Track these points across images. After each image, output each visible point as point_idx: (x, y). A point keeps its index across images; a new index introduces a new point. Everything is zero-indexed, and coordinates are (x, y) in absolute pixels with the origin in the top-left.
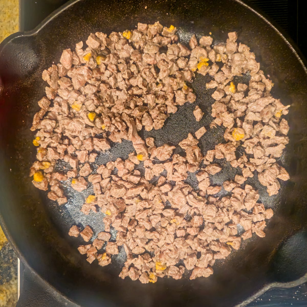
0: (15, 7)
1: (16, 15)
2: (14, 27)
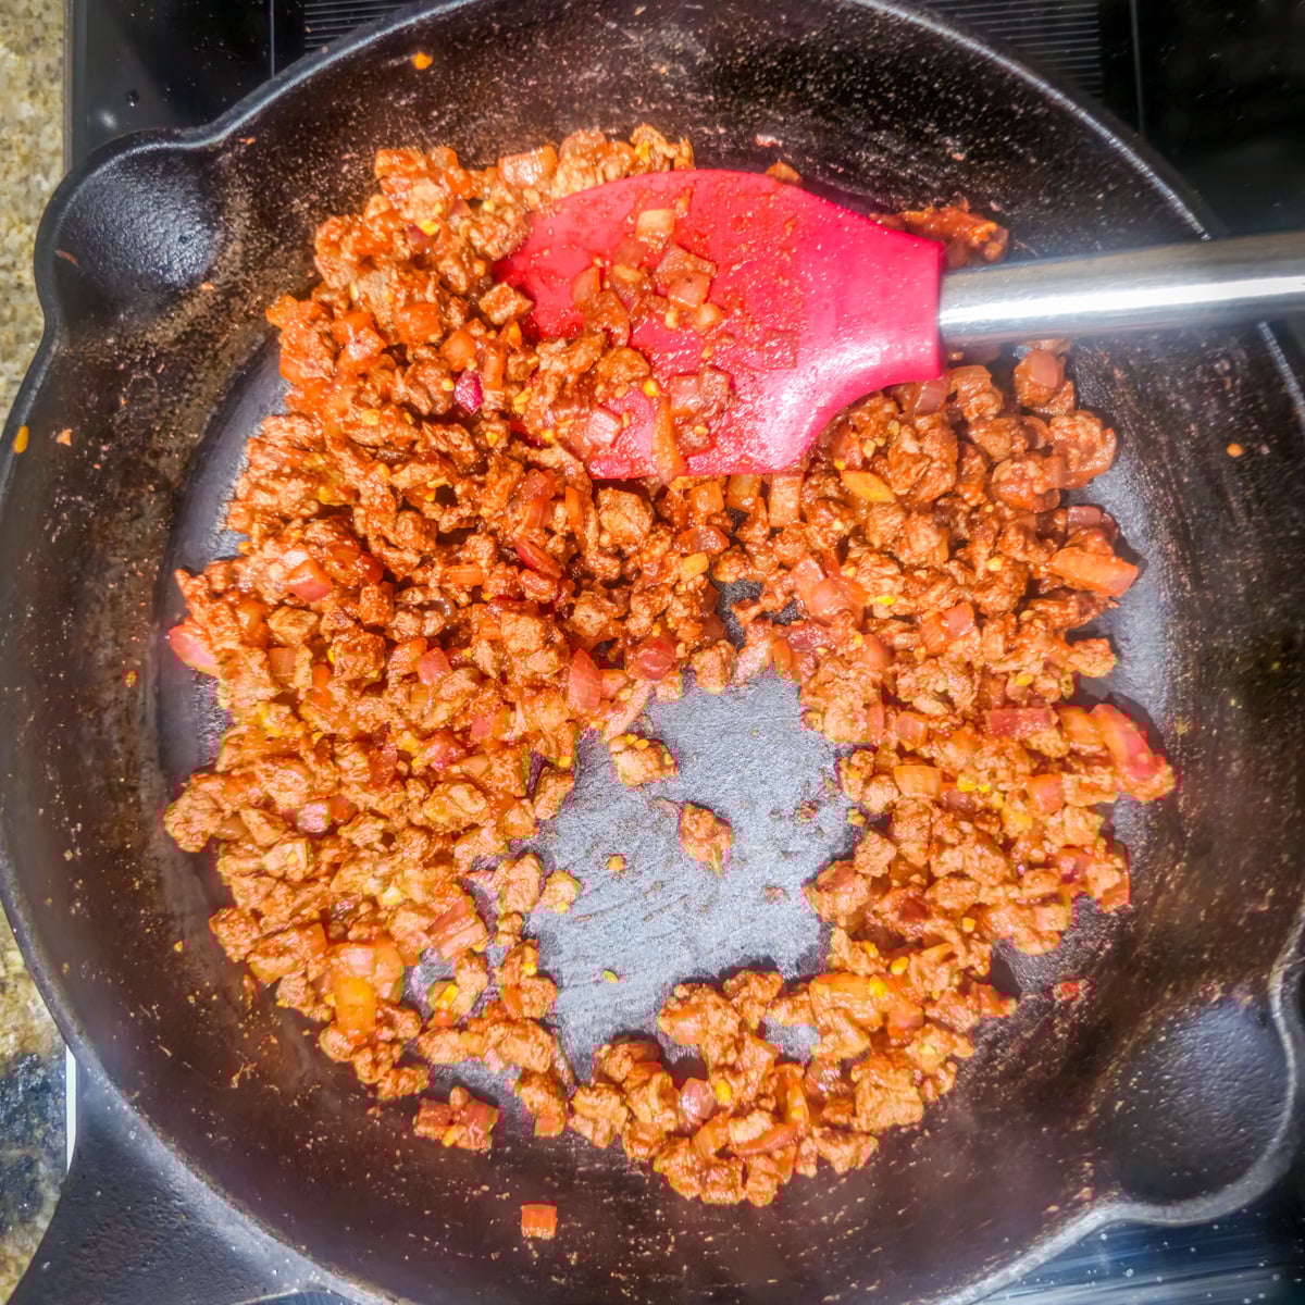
0: (47, 123)
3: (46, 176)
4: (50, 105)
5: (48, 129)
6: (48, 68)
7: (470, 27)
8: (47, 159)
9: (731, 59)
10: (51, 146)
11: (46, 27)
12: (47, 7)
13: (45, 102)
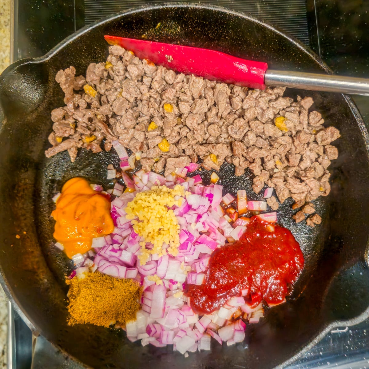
0: (5, 38)
1: (7, 46)
2: (4, 60)
3: (4, 53)
4: (5, 32)
5: (5, 39)
6: (5, 22)
7: (116, 24)
8: (4, 48)
9: (187, 29)
10: (6, 44)
11: (4, 10)
12: (5, 4)
13: (4, 32)
